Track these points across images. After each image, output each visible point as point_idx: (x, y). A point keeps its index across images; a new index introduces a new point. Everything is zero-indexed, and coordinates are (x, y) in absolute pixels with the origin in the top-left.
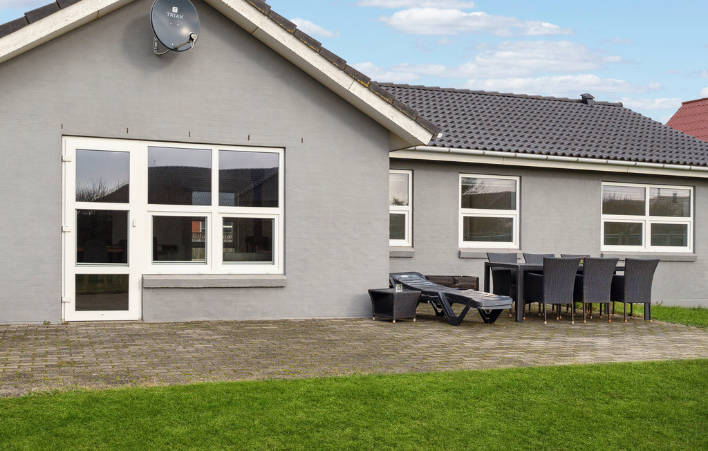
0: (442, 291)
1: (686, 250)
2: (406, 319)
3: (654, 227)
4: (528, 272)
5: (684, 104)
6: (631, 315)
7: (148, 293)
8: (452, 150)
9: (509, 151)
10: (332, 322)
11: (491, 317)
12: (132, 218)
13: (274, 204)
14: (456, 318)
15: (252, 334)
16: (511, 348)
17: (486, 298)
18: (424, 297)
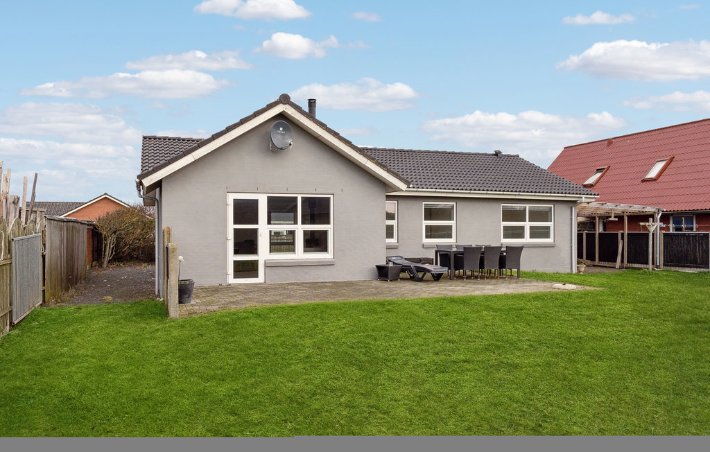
0: (413, 265)
1: (550, 241)
2: (395, 279)
3: (531, 228)
4: (456, 254)
5: (565, 148)
6: (511, 275)
7: (268, 269)
8: (419, 190)
9: (449, 189)
10: (360, 281)
11: (437, 277)
12: (260, 232)
13: (328, 223)
14: (419, 278)
15: (321, 287)
16: (445, 290)
17: (435, 268)
18: (404, 269)
